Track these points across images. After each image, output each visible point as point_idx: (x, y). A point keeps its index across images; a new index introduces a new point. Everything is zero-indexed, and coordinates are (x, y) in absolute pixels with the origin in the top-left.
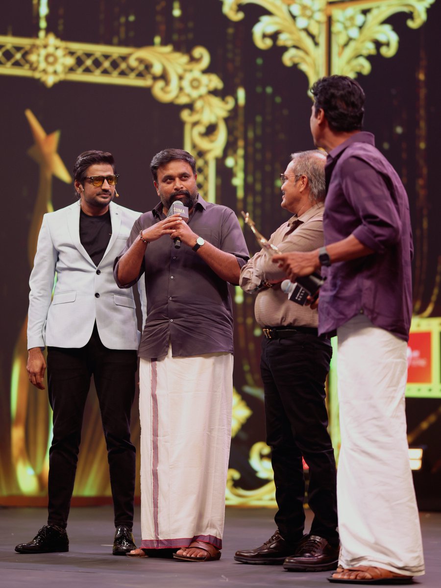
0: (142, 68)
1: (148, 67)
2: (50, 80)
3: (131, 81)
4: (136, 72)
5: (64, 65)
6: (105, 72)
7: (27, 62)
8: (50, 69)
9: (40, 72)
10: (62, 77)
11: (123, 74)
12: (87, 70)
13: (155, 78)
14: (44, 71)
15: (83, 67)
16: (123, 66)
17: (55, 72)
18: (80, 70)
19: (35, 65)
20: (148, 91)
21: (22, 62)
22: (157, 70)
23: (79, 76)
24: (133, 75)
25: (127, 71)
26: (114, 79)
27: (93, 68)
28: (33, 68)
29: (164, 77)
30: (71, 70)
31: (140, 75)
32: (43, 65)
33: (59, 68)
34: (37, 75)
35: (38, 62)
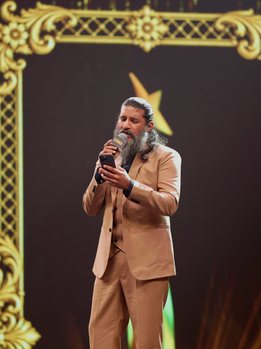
0: (227, 30)
1: (233, 29)
2: (148, 46)
3: (219, 42)
4: (223, 34)
5: (159, 32)
6: (196, 36)
7: (127, 31)
8: (147, 36)
9: (138, 40)
10: (158, 42)
11: (211, 36)
12: (180, 36)
13: (239, 39)
14: (143, 39)
15: (176, 33)
16: (211, 30)
17: (152, 39)
18: (173, 36)
19: (134, 34)
20: (234, 50)
21: (123, 32)
22: (241, 31)
23: (173, 41)
24: (219, 38)
25: (215, 34)
26: (204, 42)
27: (184, 33)
28: (133, 37)
29: (248, 37)
30: (166, 36)
31: (226, 37)
32: (141, 34)
33: (155, 35)
34: (136, 42)
35: (137, 31)
